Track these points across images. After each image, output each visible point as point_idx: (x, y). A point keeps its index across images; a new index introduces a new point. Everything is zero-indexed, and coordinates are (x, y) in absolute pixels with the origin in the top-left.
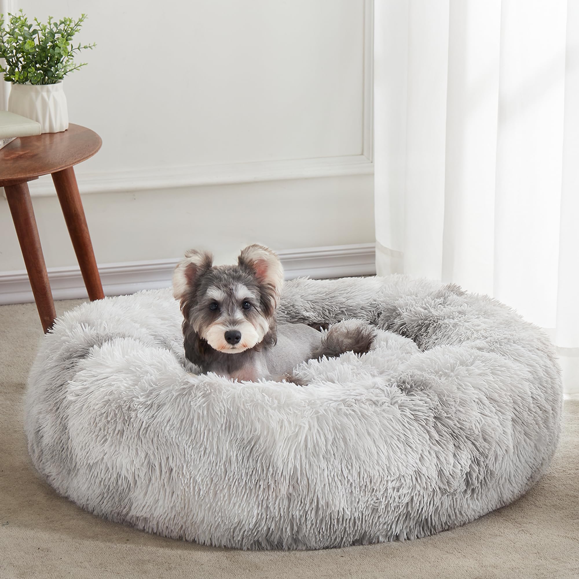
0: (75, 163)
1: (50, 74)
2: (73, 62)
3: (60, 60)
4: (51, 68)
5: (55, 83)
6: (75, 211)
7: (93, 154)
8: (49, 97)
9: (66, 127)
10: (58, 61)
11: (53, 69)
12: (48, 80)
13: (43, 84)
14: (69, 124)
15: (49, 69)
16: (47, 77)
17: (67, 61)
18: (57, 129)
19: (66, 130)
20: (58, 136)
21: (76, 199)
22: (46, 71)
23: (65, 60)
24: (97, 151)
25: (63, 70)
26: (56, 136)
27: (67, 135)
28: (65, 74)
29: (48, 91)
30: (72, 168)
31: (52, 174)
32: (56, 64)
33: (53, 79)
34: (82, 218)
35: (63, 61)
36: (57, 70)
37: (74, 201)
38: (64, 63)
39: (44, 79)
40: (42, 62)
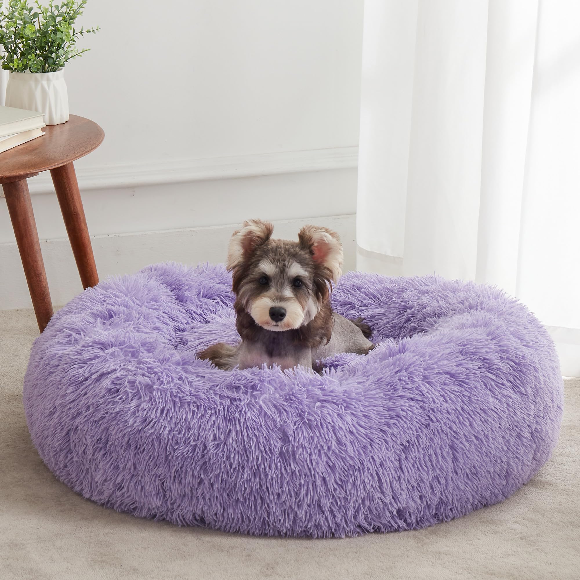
0: (77, 157)
1: (51, 61)
2: (75, 47)
3: (61, 45)
4: (51, 54)
5: (55, 71)
6: (74, 209)
7: (95, 148)
8: (49, 86)
9: (66, 118)
10: (59, 47)
11: (53, 56)
12: (48, 68)
13: (43, 72)
14: (70, 115)
15: (50, 55)
16: (47, 65)
17: (69, 46)
18: (57, 121)
19: (66, 122)
20: (58, 129)
21: (75, 197)
22: (46, 58)
23: (66, 46)
24: (100, 144)
25: (64, 56)
26: (55, 128)
27: (67, 126)
28: (66, 61)
29: (48, 80)
30: (72, 163)
31: (51, 170)
32: (57, 50)
33: (53, 66)
34: (81, 216)
35: (64, 46)
36: (58, 57)
37: (73, 199)
38: (65, 49)
39: (43, 67)
40: (42, 48)
